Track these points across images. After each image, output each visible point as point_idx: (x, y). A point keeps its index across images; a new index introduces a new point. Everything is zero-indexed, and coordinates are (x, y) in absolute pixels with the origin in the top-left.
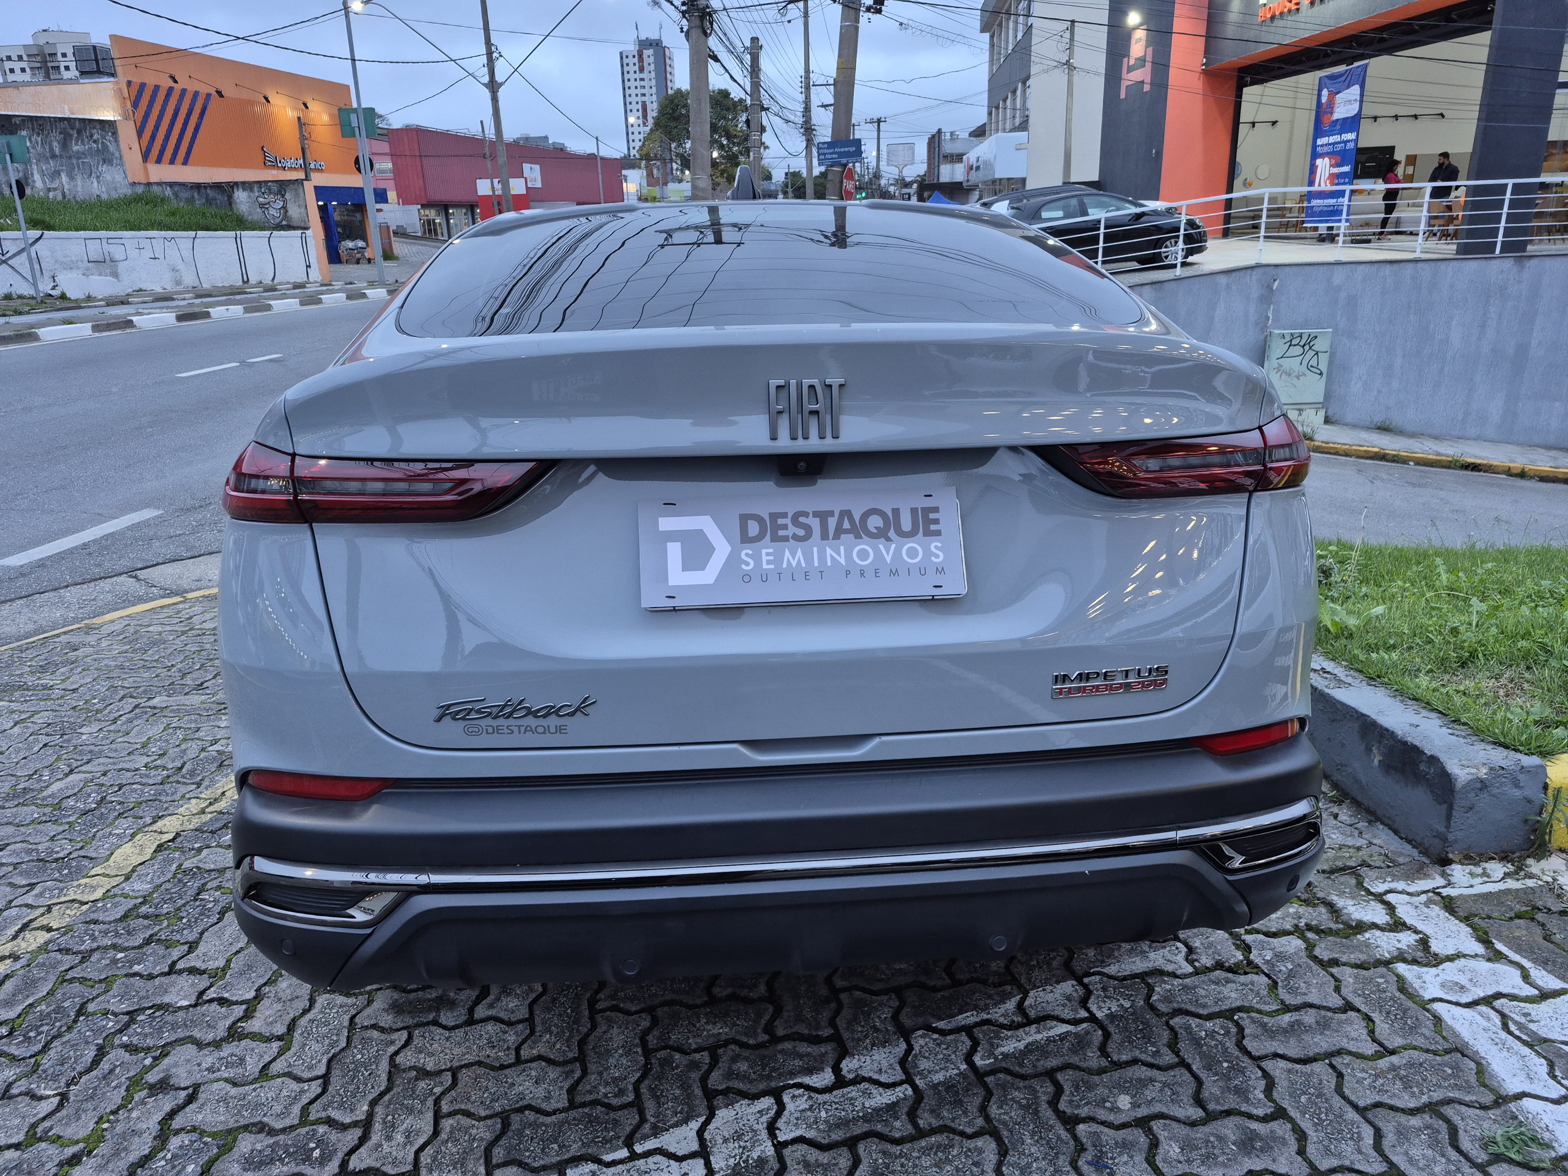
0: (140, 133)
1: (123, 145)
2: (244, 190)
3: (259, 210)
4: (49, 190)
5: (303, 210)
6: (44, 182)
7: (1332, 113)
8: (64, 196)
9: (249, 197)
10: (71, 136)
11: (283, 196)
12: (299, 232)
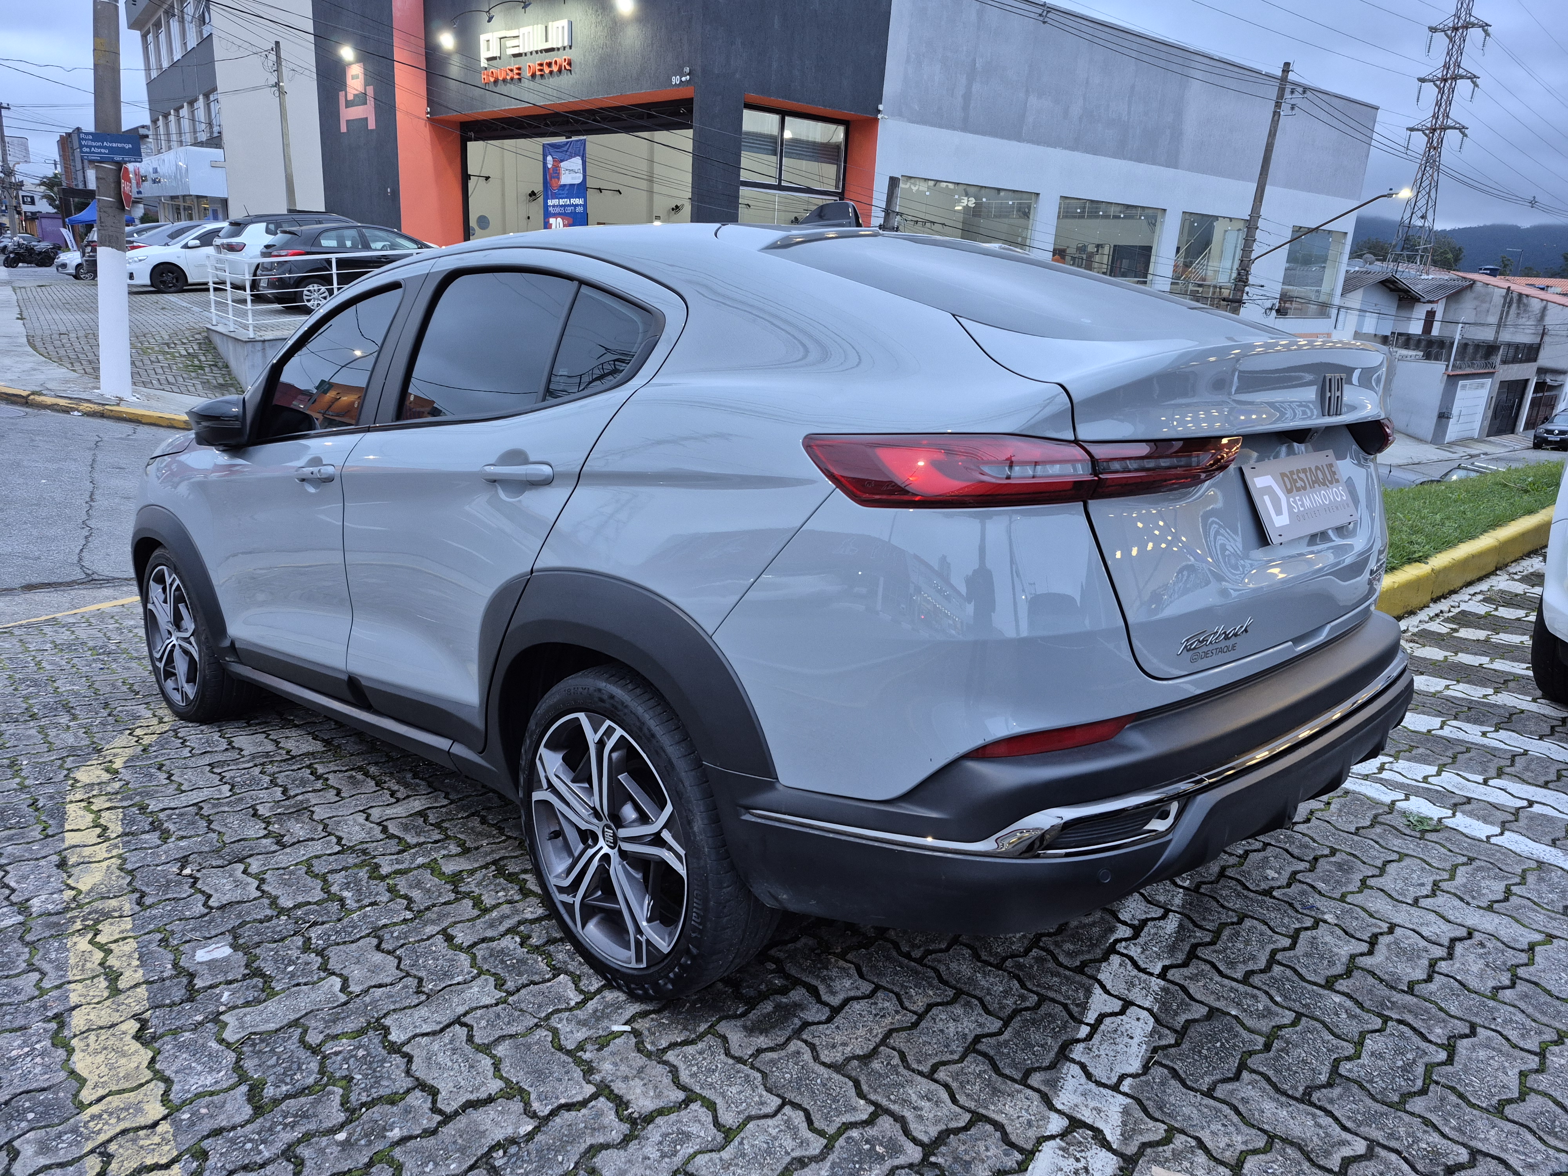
7: (559, 179)
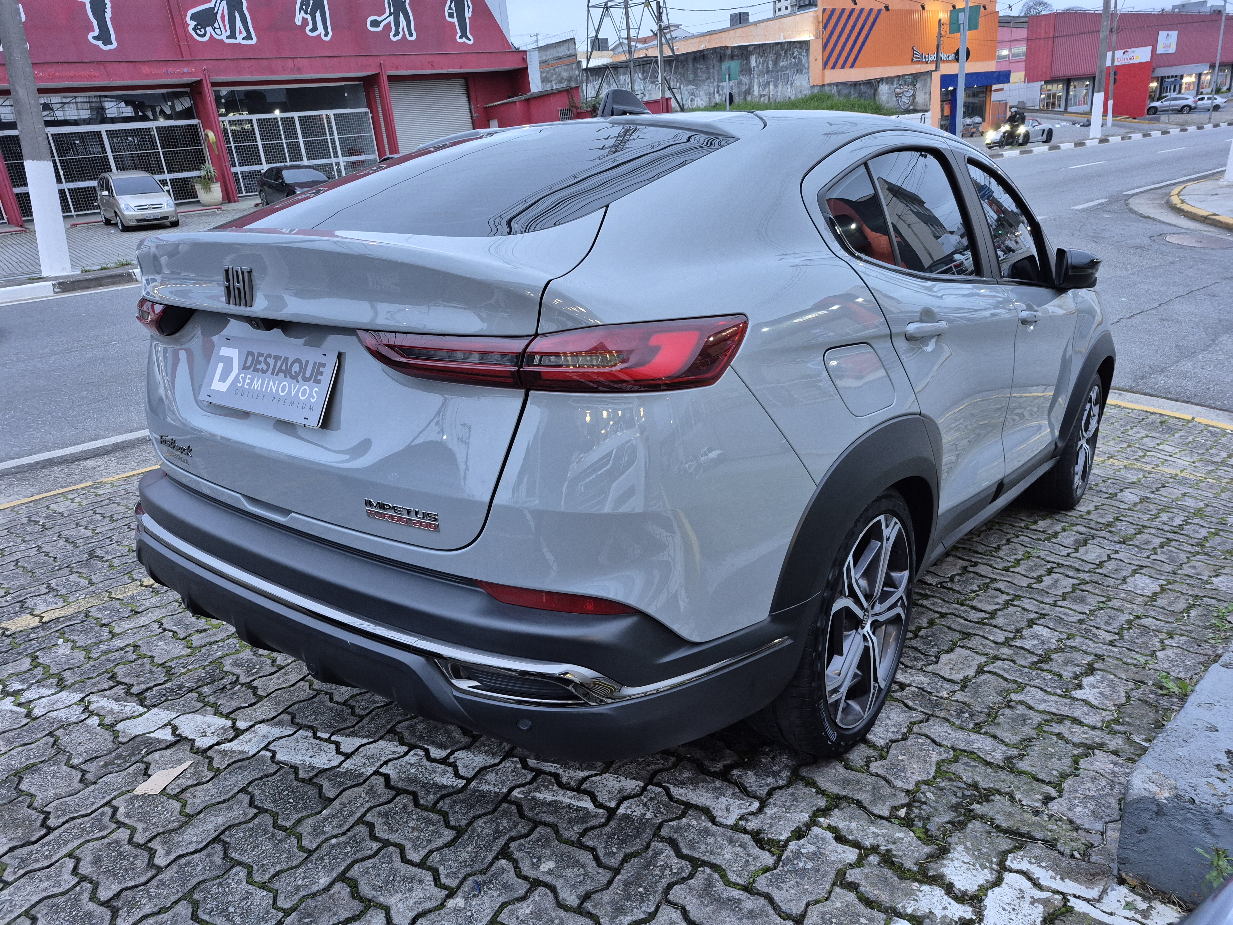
0: (825, 47)
1: (811, 58)
2: (887, 83)
3: (895, 99)
4: (761, 96)
5: (927, 96)
6: (759, 91)
8: (769, 100)
9: (890, 89)
10: (780, 55)
11: (914, 86)
12: (920, 114)
